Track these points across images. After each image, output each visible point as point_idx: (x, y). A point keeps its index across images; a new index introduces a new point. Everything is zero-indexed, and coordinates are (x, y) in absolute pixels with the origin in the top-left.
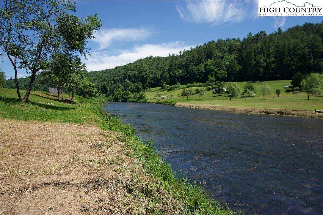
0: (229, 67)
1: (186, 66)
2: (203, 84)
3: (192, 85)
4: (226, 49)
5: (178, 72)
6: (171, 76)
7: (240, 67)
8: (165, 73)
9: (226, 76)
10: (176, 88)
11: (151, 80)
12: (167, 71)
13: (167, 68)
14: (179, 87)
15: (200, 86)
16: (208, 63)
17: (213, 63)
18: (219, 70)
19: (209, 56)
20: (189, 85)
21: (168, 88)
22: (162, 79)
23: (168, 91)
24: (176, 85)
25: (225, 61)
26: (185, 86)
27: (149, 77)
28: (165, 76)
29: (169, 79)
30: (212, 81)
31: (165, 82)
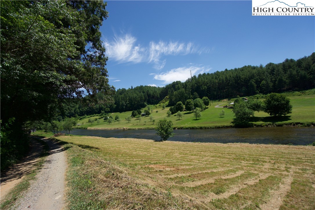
0: (111, 106)
2: (99, 115)
3: (93, 115)
5: (85, 109)
6: (80, 111)
7: (116, 105)
9: (110, 110)
10: (84, 117)
11: (67, 114)
13: (77, 106)
14: (86, 117)
15: (97, 116)
18: (106, 107)
20: (91, 115)
21: (80, 118)
22: (75, 113)
24: (84, 116)
26: (89, 116)
28: (77, 111)
29: (80, 113)
30: (103, 113)
31: (77, 115)
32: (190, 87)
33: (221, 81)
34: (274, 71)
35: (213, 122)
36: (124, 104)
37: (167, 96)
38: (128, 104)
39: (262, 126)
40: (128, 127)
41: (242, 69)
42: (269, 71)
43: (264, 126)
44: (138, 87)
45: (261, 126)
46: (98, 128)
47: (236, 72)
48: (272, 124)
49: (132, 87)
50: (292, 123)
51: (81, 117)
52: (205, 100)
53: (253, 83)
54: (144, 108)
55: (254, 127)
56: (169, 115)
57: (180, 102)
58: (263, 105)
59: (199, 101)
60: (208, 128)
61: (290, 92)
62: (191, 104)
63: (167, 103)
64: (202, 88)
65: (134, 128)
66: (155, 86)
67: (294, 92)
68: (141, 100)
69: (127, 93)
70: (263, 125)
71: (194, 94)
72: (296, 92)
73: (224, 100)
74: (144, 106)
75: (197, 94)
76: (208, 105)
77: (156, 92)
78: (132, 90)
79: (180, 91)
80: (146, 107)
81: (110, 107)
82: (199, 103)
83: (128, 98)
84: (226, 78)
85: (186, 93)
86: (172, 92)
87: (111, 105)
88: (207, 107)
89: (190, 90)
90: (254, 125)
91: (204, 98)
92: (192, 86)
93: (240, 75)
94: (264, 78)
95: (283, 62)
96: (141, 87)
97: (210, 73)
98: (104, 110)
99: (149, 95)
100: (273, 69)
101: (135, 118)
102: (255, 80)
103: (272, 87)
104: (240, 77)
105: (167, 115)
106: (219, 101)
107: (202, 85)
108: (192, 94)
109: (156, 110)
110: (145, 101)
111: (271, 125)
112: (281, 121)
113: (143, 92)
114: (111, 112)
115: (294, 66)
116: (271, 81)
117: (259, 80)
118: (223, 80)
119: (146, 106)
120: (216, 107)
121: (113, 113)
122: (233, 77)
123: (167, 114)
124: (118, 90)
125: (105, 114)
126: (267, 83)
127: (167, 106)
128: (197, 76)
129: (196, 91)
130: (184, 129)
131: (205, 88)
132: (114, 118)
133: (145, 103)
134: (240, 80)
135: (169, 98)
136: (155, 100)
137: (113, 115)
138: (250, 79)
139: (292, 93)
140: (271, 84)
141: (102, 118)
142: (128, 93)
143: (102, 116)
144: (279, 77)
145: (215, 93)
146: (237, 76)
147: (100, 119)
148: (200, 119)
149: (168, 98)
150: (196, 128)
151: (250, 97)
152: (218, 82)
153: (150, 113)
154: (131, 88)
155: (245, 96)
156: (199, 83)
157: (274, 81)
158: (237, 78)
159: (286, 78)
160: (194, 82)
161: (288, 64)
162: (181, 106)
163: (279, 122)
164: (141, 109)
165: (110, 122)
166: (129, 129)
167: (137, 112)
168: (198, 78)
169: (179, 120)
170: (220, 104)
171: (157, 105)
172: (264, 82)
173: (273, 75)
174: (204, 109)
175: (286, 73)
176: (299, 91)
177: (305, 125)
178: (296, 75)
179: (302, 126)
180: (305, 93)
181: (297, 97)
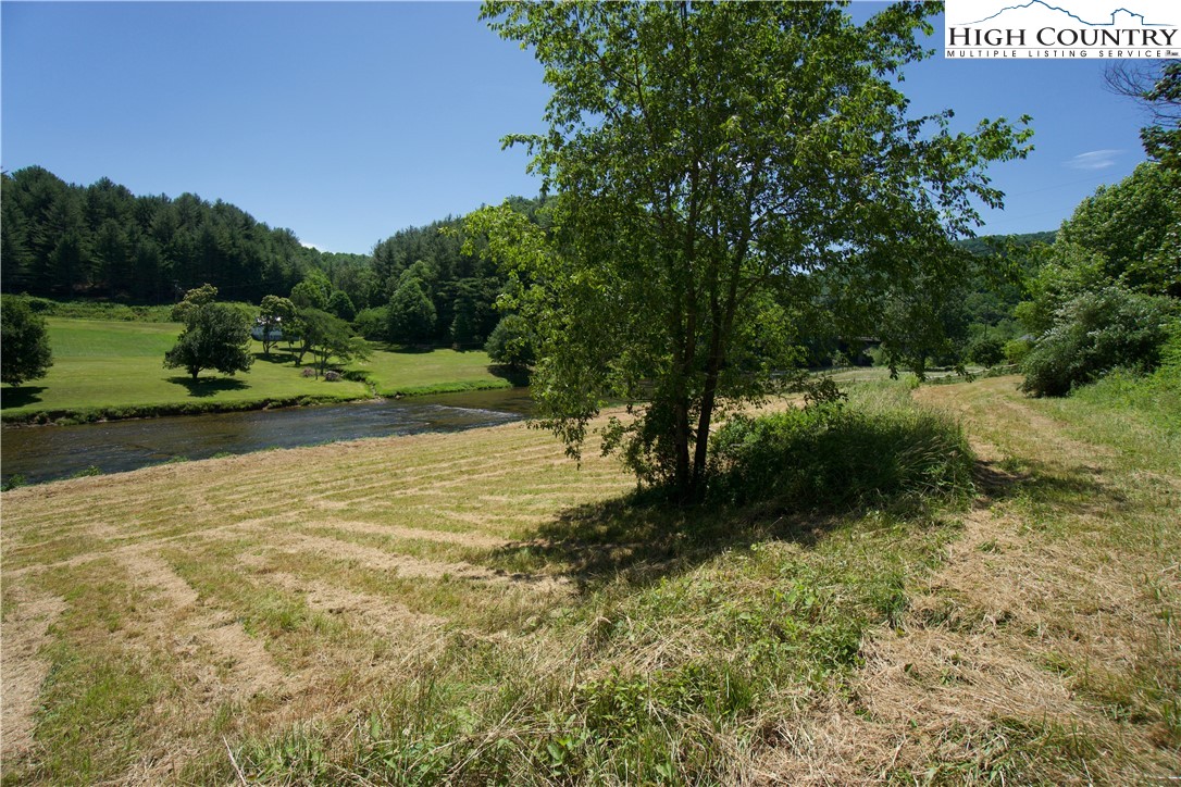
61: (99, 302)
67: (112, 307)
95: (92, 188)
115: (128, 215)
139: (107, 307)
144: (66, 237)
159: (90, 246)
161: (110, 201)
175: (93, 229)
176: (129, 306)
177: (83, 418)
178: (128, 248)
179: (72, 422)
180: (145, 315)
181: (118, 325)
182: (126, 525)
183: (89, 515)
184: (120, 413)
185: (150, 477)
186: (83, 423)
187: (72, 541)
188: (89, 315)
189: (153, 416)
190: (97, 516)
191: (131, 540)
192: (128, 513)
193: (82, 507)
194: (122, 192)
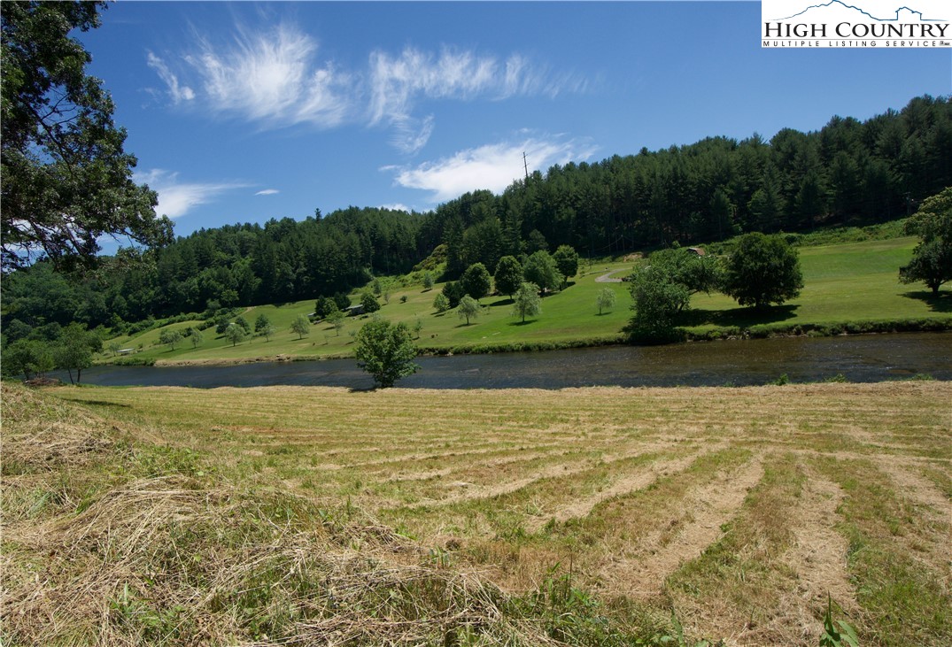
0: (241, 282)
1: (162, 281)
2: (199, 315)
3: (178, 317)
4: (235, 247)
5: (146, 294)
6: (130, 304)
7: (259, 280)
8: (117, 297)
9: (238, 298)
10: (147, 326)
12: (121, 294)
13: (119, 287)
15: (194, 318)
16: (204, 276)
17: (213, 277)
18: (226, 287)
19: (204, 262)
20: (172, 318)
22: (111, 310)
23: (130, 334)
24: (144, 321)
25: (235, 271)
26: (163, 321)
27: (76, 308)
28: (117, 305)
29: (127, 309)
30: (214, 309)
31: (119, 318)
32: (517, 211)
33: (622, 192)
34: (793, 159)
35: (566, 331)
36: (289, 275)
37: (442, 246)
38: (305, 273)
39: (710, 339)
40: (294, 353)
41: (693, 151)
42: (780, 156)
43: (715, 337)
44: (340, 211)
45: (707, 338)
46: (191, 361)
47: (674, 162)
48: (738, 332)
49: (318, 214)
50: (792, 328)
51: (134, 325)
52: (562, 256)
53: (724, 196)
54: (363, 289)
55: (689, 341)
56: (442, 310)
57: (479, 265)
58: (721, 270)
59: (546, 260)
60: (549, 349)
61: (834, 228)
62: (515, 271)
63: (441, 268)
64: (560, 217)
65: (313, 355)
66: (403, 210)
67: (846, 231)
68: (350, 259)
69: (300, 236)
70: (712, 335)
71: (531, 235)
72: (851, 228)
73: (629, 257)
74: (362, 281)
75: (540, 236)
76: (575, 273)
77: (405, 229)
78: (320, 224)
79: (484, 225)
80: (371, 284)
81: (241, 285)
82: (540, 269)
83: (302, 255)
84: (639, 180)
85: (505, 233)
86: (457, 229)
87: (244, 281)
88: (569, 280)
89: (519, 223)
90: (687, 335)
91: (562, 249)
92: (527, 209)
93: (684, 170)
94: (762, 180)
95: (824, 130)
96: (353, 212)
97: (590, 164)
98: (219, 297)
99: (378, 242)
100: (790, 151)
101: (325, 325)
102: (732, 187)
103: (781, 213)
104: (684, 177)
105: (436, 310)
106: (613, 260)
107: (559, 206)
108: (526, 237)
109: (400, 294)
110: (363, 262)
111: (735, 334)
112: (765, 323)
113: (359, 231)
114: (243, 303)
115: (856, 143)
116: (783, 192)
117: (746, 188)
118: (627, 187)
119: (369, 280)
120: (600, 279)
121: (250, 309)
122: (662, 177)
123: (435, 306)
124: (267, 225)
125: (224, 313)
126: (769, 198)
127: (439, 281)
128: (544, 174)
129: (539, 227)
130: (473, 353)
131: (569, 216)
132: (252, 326)
133: (367, 271)
134: (686, 189)
135: (449, 250)
136: (401, 261)
137: (250, 313)
138: (715, 184)
139: (841, 232)
140: (781, 203)
141: (209, 327)
142: (302, 233)
143: (211, 320)
144: (807, 178)
145: (602, 232)
146: (675, 174)
147: (202, 329)
148: (534, 321)
149: (444, 250)
150: (513, 350)
151: (713, 244)
152: (612, 196)
153: (381, 304)
154: (315, 217)
155: (695, 244)
156: (551, 197)
157: (790, 191)
158: (676, 178)
159: (826, 181)
160: (532, 193)
161: (840, 135)
162: (479, 280)
163: (759, 325)
164: (348, 291)
165: (235, 339)
166: (297, 360)
167: (336, 300)
168: (549, 179)
169: (468, 324)
170: (614, 271)
171: (406, 277)
172: (759, 195)
173: (788, 172)
174: (558, 287)
175: (826, 165)
176: (861, 227)
177: (827, 331)
178: (857, 173)
179: (820, 334)
180: (877, 233)
181: (852, 246)
182: (879, 434)
183: (844, 417)
184: (858, 328)
185: (893, 391)
186: (827, 335)
187: (835, 437)
188: (827, 241)
189: (890, 331)
190: (850, 419)
191: (887, 450)
192: (880, 423)
193: (837, 408)
194: (850, 123)
